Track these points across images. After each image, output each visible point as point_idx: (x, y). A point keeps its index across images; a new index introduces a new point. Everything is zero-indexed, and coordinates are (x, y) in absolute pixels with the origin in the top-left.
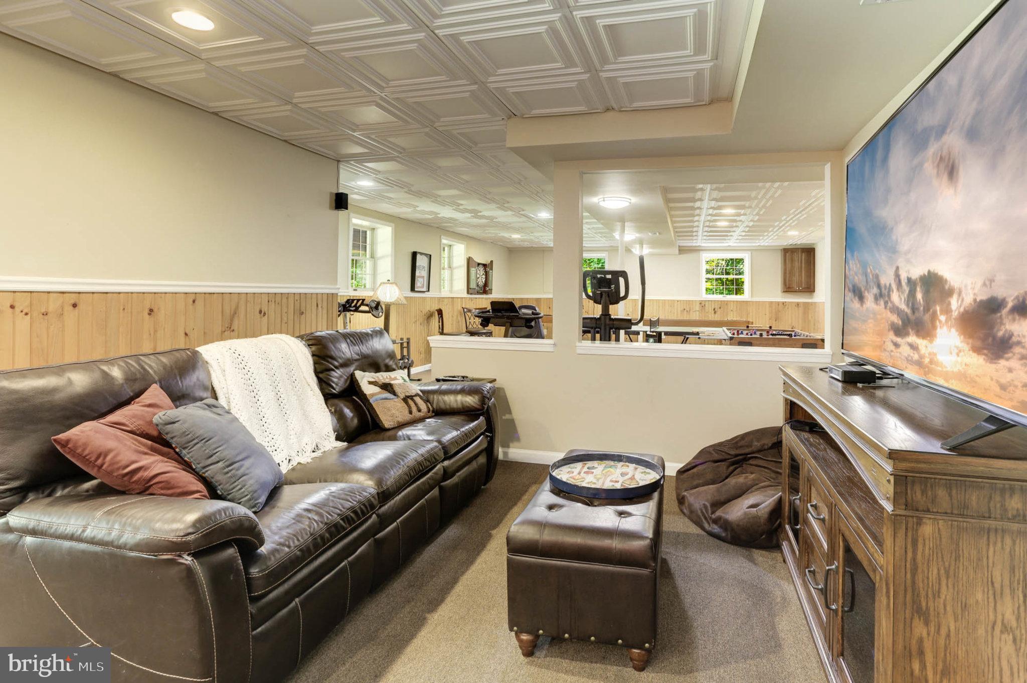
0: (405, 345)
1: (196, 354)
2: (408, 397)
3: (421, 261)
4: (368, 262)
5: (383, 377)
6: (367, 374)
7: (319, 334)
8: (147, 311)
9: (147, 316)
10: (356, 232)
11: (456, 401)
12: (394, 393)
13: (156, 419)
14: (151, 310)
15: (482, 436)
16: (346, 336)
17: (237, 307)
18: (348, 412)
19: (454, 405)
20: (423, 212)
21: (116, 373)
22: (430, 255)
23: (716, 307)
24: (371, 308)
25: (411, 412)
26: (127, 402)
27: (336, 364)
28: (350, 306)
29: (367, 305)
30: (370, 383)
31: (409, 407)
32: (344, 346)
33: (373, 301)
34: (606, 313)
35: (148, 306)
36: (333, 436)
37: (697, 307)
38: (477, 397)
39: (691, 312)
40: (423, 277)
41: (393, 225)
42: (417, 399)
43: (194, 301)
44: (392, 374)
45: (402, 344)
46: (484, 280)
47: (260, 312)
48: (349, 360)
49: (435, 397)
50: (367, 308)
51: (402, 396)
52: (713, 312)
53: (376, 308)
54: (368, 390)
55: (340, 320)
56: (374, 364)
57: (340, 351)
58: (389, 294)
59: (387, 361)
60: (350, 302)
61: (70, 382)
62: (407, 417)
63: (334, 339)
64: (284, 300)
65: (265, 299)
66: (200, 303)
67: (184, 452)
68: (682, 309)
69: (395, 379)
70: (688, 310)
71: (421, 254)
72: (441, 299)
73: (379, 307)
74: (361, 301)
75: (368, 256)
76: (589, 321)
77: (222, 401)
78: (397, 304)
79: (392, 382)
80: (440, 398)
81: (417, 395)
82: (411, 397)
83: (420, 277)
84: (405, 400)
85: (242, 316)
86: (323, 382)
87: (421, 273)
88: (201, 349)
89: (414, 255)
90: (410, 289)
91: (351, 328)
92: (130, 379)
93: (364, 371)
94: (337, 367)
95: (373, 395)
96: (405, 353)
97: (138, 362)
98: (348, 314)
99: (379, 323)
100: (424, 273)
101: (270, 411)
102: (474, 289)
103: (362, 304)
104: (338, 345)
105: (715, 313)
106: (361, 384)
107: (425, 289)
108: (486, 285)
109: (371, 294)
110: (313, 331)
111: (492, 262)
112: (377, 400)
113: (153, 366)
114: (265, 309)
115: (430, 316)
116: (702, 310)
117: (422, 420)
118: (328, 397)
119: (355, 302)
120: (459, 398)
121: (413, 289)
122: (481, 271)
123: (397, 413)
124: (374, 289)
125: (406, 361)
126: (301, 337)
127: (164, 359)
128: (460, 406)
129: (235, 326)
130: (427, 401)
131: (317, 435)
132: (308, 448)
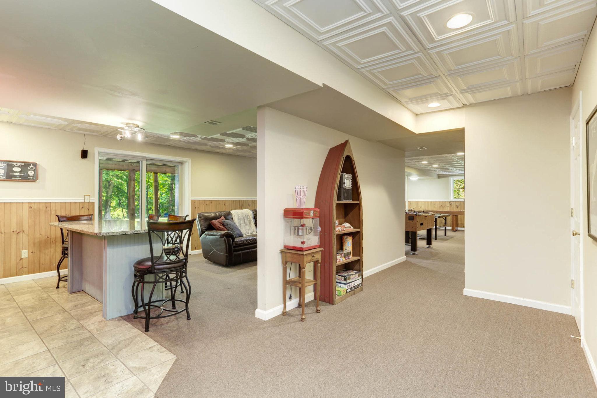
1: (230, 212)
8: (224, 205)
13: (222, 221)
14: (224, 204)
17: (243, 204)
21: (218, 214)
23: (458, 205)
26: (219, 218)
37: (448, 205)
39: (445, 207)
43: (233, 202)
52: (456, 207)
61: (212, 215)
67: (226, 226)
68: (440, 205)
70: (443, 206)
77: (234, 221)
85: (244, 206)
86: (256, 220)
88: (231, 211)
92: (219, 215)
97: (220, 212)
101: (243, 225)
105: (457, 207)
113: (223, 213)
116: (450, 206)
127: (225, 213)
131: (252, 230)
132: (250, 233)
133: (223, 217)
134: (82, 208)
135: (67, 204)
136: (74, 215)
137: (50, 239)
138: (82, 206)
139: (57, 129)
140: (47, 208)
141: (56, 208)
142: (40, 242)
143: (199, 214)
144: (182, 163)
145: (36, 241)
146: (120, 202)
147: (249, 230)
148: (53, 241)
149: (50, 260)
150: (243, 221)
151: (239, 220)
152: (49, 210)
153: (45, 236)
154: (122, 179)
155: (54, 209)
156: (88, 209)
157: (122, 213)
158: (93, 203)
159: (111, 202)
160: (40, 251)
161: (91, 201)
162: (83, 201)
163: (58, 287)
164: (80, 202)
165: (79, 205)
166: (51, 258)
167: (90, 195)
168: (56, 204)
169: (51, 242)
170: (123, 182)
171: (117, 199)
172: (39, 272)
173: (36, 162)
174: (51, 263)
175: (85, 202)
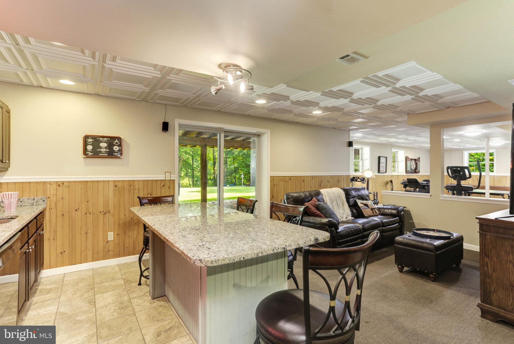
0: (376, 195)
2: (373, 209)
3: (383, 160)
4: (360, 162)
5: (365, 202)
6: (360, 201)
7: (346, 188)
9: (303, 182)
10: (355, 150)
11: (389, 212)
12: (368, 207)
13: (316, 204)
15: (398, 224)
16: (354, 189)
18: (355, 211)
19: (388, 213)
20: (382, 141)
22: (387, 157)
24: (361, 180)
25: (373, 213)
26: (311, 200)
27: (351, 197)
28: (354, 179)
29: (360, 179)
30: (361, 203)
31: (373, 211)
32: (353, 192)
33: (362, 177)
34: (459, 184)
35: (303, 180)
36: (351, 216)
38: (396, 211)
40: (383, 167)
41: (370, 146)
42: (376, 210)
44: (368, 202)
45: (374, 194)
46: (415, 167)
47: (328, 181)
48: (354, 196)
49: (382, 210)
50: (360, 180)
51: (371, 208)
53: (363, 180)
54: (360, 205)
55: (351, 184)
56: (362, 198)
57: (352, 193)
58: (368, 174)
59: (366, 197)
60: (354, 178)
62: (372, 214)
63: (350, 190)
64: (334, 178)
65: (329, 177)
66: (313, 178)
67: (322, 211)
69: (369, 203)
71: (382, 157)
72: (392, 176)
73: (364, 180)
74: (358, 178)
75: (360, 159)
76: (450, 187)
77: (326, 202)
78: (372, 178)
79: (368, 204)
80: (383, 210)
81: (376, 208)
82: (374, 209)
83: (382, 167)
84: (372, 209)
86: (348, 202)
87: (383, 165)
88: (320, 190)
89: (379, 158)
90: (378, 172)
91: (354, 187)
93: (359, 200)
94: (351, 198)
95: (362, 207)
96: (376, 198)
98: (353, 182)
99: (365, 185)
100: (384, 165)
101: (336, 207)
102: (410, 171)
103: (358, 179)
104: (351, 192)
106: (358, 203)
107: (384, 172)
108: (416, 168)
109: (361, 174)
110: (344, 187)
111: (419, 158)
112: (363, 208)
113: (311, 193)
114: (329, 180)
115: (387, 183)
117: (377, 216)
118: (350, 206)
119: (356, 178)
120: (390, 211)
121: (379, 172)
122: (413, 162)
123: (369, 213)
124: (363, 172)
125: (376, 201)
126: (342, 189)
128: (390, 213)
129: (322, 185)
130: (379, 211)
131: (347, 215)
132: (345, 217)
133: (314, 199)
134: (163, 186)
135: (149, 182)
136: (155, 196)
137: (134, 220)
138: (163, 185)
139: (139, 100)
140: (130, 186)
141: (139, 187)
142: (125, 223)
143: (286, 194)
144: (259, 135)
145: (121, 222)
146: (187, 173)
147: (343, 214)
148: (137, 223)
149: (134, 242)
150: (336, 203)
151: (332, 201)
152: (133, 189)
153: (129, 217)
154: (189, 155)
155: (137, 187)
156: (169, 188)
157: (188, 181)
158: (174, 180)
159: (181, 173)
160: (125, 234)
161: (172, 178)
162: (164, 179)
163: (140, 284)
164: (161, 180)
165: (160, 182)
166: (135, 240)
167: (170, 172)
168: (139, 182)
169: (135, 223)
170: (190, 157)
171: (185, 170)
172: (124, 256)
173: (120, 137)
174: (135, 247)
175: (166, 179)
